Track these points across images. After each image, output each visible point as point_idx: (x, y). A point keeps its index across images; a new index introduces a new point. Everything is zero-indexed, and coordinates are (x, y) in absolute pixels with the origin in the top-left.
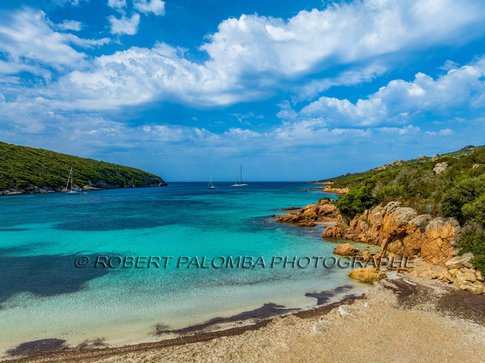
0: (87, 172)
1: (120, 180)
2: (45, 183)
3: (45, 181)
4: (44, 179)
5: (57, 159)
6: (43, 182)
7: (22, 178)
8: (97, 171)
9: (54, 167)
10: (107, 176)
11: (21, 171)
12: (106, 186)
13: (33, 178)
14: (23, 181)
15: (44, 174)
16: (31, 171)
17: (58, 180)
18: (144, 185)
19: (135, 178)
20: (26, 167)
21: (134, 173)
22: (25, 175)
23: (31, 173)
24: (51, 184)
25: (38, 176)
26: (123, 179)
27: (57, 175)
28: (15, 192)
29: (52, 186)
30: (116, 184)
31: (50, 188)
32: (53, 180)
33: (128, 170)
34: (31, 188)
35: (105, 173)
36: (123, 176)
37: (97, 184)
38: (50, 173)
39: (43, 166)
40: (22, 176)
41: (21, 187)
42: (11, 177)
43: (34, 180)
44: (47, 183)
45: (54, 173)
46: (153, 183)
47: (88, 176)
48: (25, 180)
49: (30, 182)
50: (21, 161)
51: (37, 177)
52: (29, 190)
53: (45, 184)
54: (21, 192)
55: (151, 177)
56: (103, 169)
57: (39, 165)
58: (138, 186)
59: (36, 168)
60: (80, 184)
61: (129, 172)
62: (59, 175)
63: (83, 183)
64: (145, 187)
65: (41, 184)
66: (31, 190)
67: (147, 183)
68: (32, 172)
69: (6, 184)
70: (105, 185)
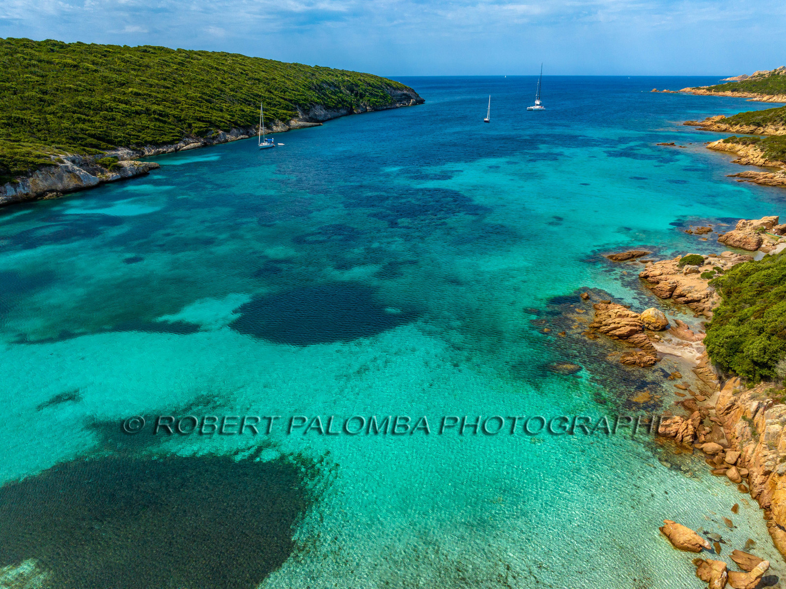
0: (295, 94)
1: (346, 101)
2: (233, 122)
3: (232, 120)
4: (230, 115)
5: (247, 75)
6: (229, 121)
7: (200, 119)
8: (310, 88)
9: (244, 90)
10: (325, 95)
11: (197, 105)
12: (325, 115)
13: (215, 116)
14: (202, 124)
15: (230, 106)
16: (210, 102)
17: (251, 114)
18: (385, 106)
19: (371, 94)
20: (204, 96)
21: (369, 85)
22: (203, 112)
23: (211, 108)
24: (242, 124)
25: (221, 111)
26: (352, 98)
27: (249, 105)
28: (192, 145)
29: (243, 127)
30: (341, 108)
31: (241, 131)
32: (243, 116)
33: (359, 80)
34: (213, 135)
35: (322, 89)
36: (352, 91)
37: (311, 114)
38: (238, 103)
39: (228, 90)
40: (199, 115)
41: (201, 134)
42: (185, 119)
43: (216, 120)
44: (235, 123)
45: (245, 103)
46: (400, 101)
47: (296, 103)
48: (203, 121)
49: (212, 124)
50: (195, 85)
51: (221, 114)
52: (211, 138)
53: (233, 125)
54: (199, 144)
55: (398, 89)
56: (319, 83)
57: (222, 91)
58: (376, 109)
59: (218, 96)
60: (285, 119)
61: (361, 83)
62: (252, 105)
63: (290, 116)
64: (387, 109)
65: (227, 127)
66: (214, 138)
67: (390, 101)
68: (212, 105)
69: (178, 132)
70: (323, 113)
